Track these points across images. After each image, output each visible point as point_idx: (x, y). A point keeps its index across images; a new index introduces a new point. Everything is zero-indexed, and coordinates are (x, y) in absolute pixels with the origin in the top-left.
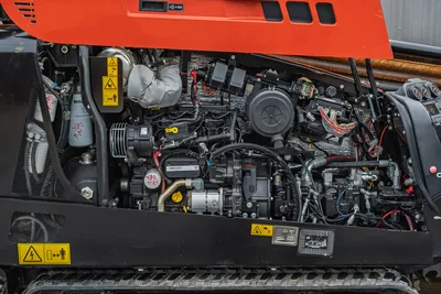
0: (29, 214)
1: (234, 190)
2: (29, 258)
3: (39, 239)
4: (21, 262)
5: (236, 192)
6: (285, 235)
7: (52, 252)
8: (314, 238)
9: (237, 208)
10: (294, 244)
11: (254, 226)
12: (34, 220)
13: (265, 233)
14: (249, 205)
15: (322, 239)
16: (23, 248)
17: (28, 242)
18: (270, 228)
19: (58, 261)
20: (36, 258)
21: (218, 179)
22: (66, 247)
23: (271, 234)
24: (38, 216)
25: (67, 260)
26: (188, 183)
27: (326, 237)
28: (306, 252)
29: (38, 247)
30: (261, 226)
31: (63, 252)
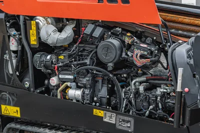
0: (6, 92)
1: (86, 90)
2: (5, 112)
3: (9, 104)
4: (3, 113)
5: (87, 91)
6: (111, 117)
7: (12, 111)
8: (124, 121)
9: (87, 100)
10: (114, 122)
11: (95, 110)
12: (8, 95)
13: (100, 115)
14: (95, 99)
15: (128, 122)
16: (3, 107)
17: (5, 104)
18: (102, 112)
19: (15, 115)
20: (8, 113)
21: (81, 84)
22: (18, 109)
23: (102, 116)
24: (9, 94)
25: (19, 115)
26: (69, 84)
27: (130, 122)
28: (120, 128)
29: (8, 107)
30: (98, 111)
31: (17, 111)
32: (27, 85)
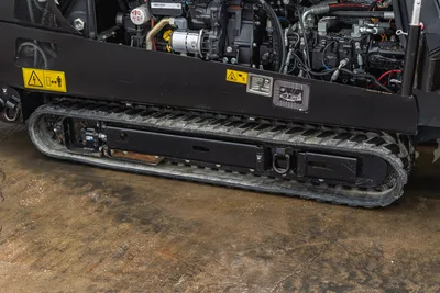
0: (32, 41)
1: (212, 32)
2: (32, 82)
3: (40, 66)
4: (26, 86)
5: (213, 35)
6: (262, 85)
7: (47, 79)
8: (289, 90)
9: (214, 52)
10: (268, 94)
11: (229, 72)
12: (36, 47)
13: (240, 80)
14: (229, 49)
15: (297, 92)
16: (27, 72)
17: (31, 66)
18: (245, 75)
19: (55, 88)
20: (38, 83)
21: (198, 19)
22: (62, 75)
23: (245, 82)
24: (39, 44)
25: (63, 88)
26: (172, 21)
27: (302, 92)
28: (281, 104)
29: (39, 72)
30: (235, 72)
31: (59, 80)
32: (80, 24)
